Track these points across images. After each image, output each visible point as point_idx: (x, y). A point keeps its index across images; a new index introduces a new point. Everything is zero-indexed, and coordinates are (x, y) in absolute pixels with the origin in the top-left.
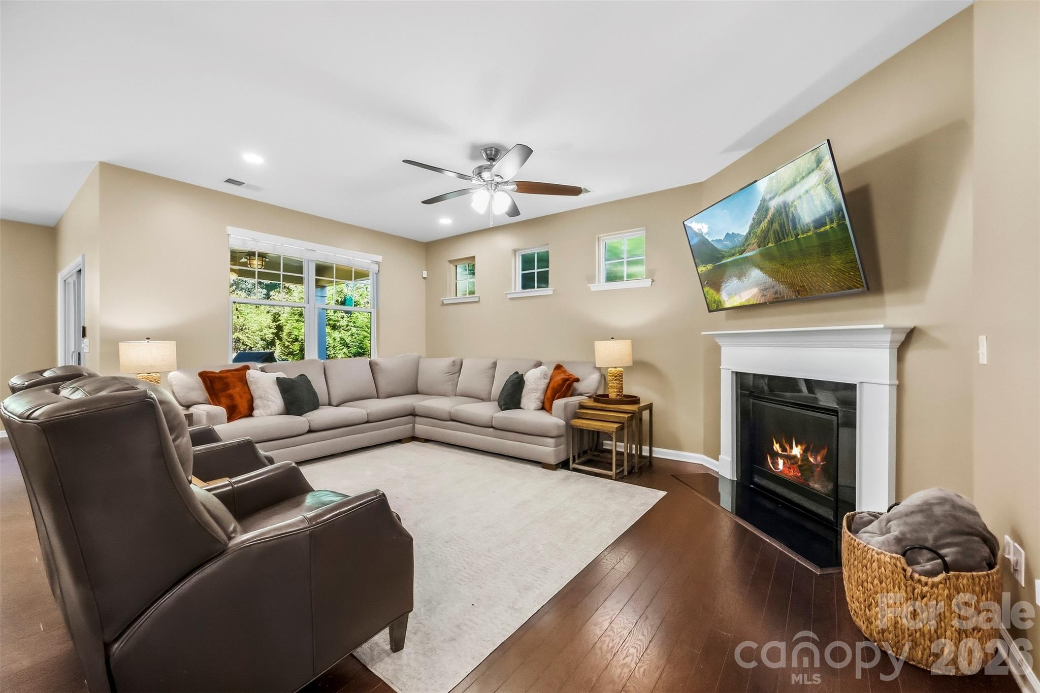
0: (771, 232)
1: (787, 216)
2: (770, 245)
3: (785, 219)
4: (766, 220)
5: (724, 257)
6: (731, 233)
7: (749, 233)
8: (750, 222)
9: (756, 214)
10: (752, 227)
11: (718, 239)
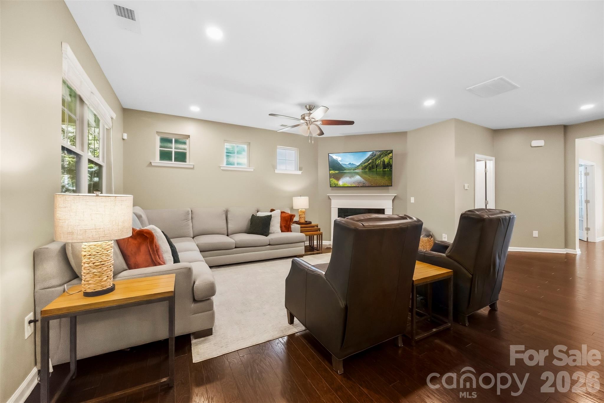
0: (368, 167)
1: (375, 164)
2: (367, 170)
3: (374, 165)
4: (368, 163)
5: (345, 170)
6: (352, 163)
7: (360, 165)
8: (362, 162)
9: (364, 160)
10: (361, 164)
11: (345, 164)
